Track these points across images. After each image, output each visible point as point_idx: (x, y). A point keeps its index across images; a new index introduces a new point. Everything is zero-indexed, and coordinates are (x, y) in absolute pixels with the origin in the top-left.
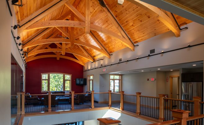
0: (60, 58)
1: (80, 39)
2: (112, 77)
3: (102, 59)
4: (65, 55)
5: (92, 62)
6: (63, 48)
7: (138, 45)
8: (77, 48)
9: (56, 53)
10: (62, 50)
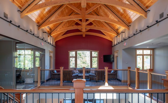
2: (139, 52)
3: (123, 32)
5: (116, 37)
7: (150, 11)
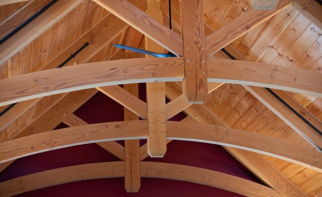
0: (144, 180)
1: (254, 50)
4: (166, 159)
6: (150, 117)
8: (246, 104)
9: (117, 151)
10: (146, 130)
